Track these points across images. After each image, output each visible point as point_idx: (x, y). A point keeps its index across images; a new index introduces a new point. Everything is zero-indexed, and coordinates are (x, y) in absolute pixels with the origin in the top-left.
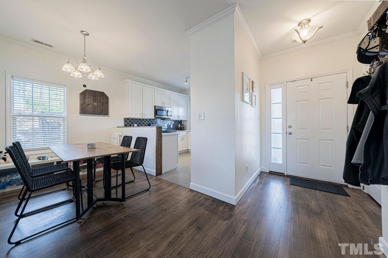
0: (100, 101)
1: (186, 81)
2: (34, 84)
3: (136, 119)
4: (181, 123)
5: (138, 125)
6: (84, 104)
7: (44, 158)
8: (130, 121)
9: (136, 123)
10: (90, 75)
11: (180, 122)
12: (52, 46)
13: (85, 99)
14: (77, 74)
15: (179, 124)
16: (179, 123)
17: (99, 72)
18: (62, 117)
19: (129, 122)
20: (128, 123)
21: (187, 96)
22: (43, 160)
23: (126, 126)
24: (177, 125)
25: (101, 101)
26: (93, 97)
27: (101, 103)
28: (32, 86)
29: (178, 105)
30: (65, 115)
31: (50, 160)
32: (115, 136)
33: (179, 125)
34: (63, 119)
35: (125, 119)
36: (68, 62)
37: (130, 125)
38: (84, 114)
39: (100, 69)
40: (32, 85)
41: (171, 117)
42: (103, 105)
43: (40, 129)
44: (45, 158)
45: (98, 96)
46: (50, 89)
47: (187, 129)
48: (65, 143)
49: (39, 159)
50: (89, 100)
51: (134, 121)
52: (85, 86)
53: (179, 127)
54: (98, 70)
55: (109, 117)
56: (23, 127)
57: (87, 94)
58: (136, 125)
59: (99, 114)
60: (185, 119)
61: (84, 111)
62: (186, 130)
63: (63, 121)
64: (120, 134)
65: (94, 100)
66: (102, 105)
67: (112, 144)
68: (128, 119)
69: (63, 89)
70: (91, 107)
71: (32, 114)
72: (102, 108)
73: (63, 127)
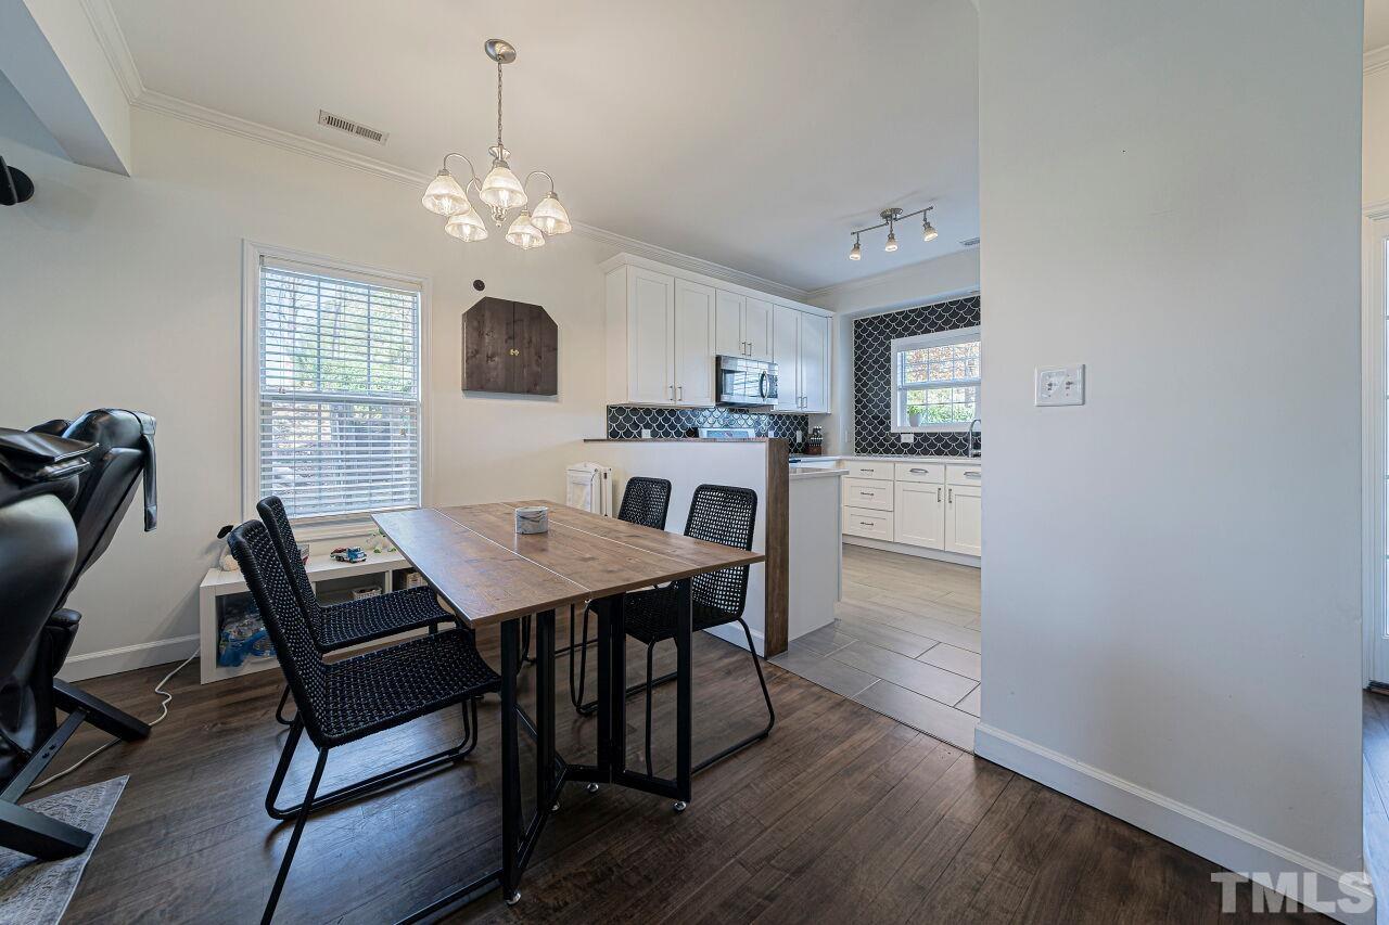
0: (530, 342)
1: (857, 247)
2: (322, 284)
3: (648, 411)
4: (807, 424)
5: (654, 434)
6: (477, 352)
7: (353, 554)
8: (627, 419)
9: (647, 426)
10: (516, 228)
11: (801, 420)
12: (378, 137)
13: (481, 335)
14: (469, 227)
15: (796, 429)
16: (799, 424)
17: (553, 206)
18: (408, 404)
19: (627, 422)
20: (620, 426)
21: (831, 313)
22: (350, 561)
23: (613, 436)
24: (792, 434)
25: (534, 339)
26: (507, 324)
27: (533, 351)
28: (315, 291)
29: (799, 352)
30: (417, 394)
31: (373, 561)
32: (584, 475)
33: (799, 434)
34: (412, 410)
35: (609, 409)
36: (444, 172)
37: (628, 434)
38: (476, 390)
39: (554, 196)
40: (319, 288)
41: (774, 402)
42: (540, 357)
43: (334, 448)
44: (356, 557)
45: (522, 320)
46: (372, 299)
47: (829, 450)
48: (417, 499)
49: (340, 559)
50: (493, 340)
51: (641, 419)
52: (479, 285)
53: (799, 440)
54: (549, 201)
55: (557, 401)
56: (291, 438)
57: (487, 314)
58: (646, 433)
59: (526, 390)
60: (823, 410)
61: (478, 381)
62: (826, 454)
63: (412, 417)
64: (602, 469)
65: (510, 338)
66: (536, 358)
67: (568, 504)
68: (620, 410)
69: (410, 298)
70: (500, 366)
71: (315, 392)
72: (535, 368)
73: (412, 438)
